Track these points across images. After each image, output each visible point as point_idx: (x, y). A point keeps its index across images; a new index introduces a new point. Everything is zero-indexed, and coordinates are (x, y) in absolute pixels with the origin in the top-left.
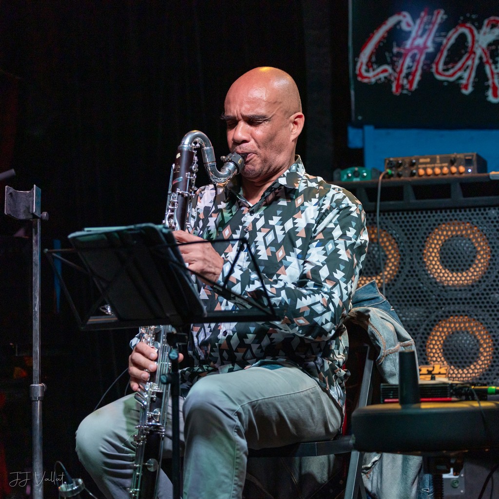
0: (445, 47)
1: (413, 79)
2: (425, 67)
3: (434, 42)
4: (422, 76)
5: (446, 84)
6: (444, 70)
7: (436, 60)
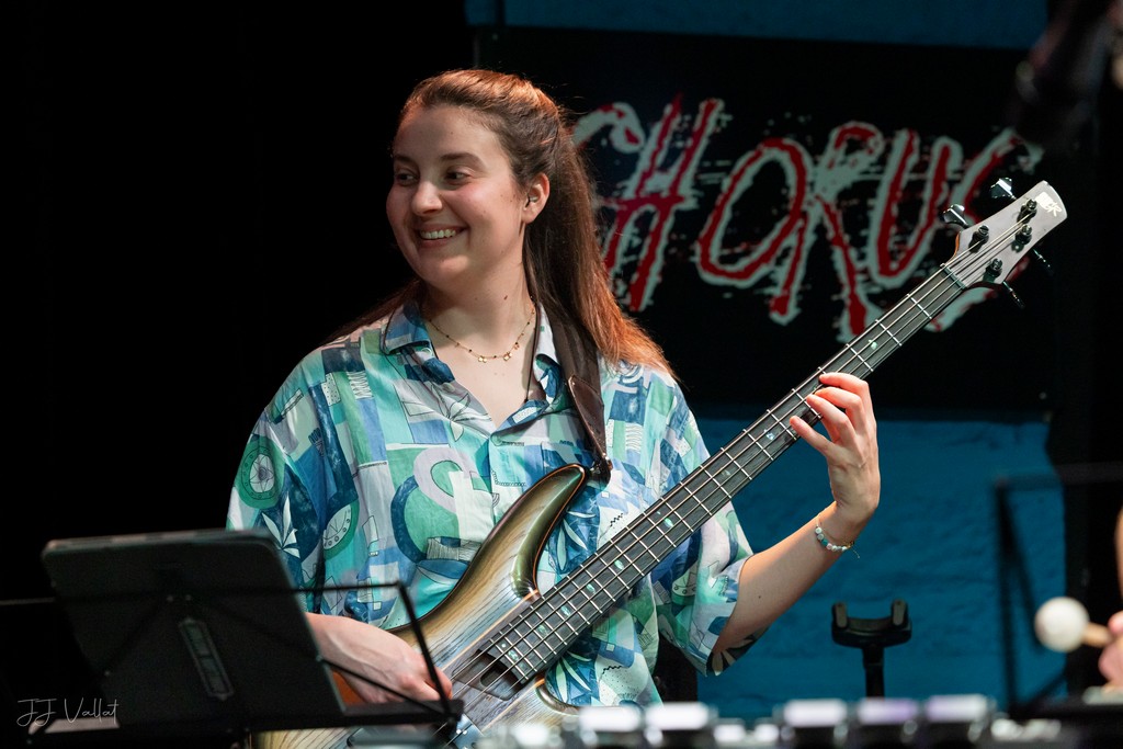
0: (727, 198)
1: (642, 282)
2: (673, 251)
3: (697, 184)
4: (664, 272)
5: (728, 295)
6: (724, 260)
7: (703, 234)
